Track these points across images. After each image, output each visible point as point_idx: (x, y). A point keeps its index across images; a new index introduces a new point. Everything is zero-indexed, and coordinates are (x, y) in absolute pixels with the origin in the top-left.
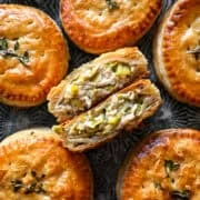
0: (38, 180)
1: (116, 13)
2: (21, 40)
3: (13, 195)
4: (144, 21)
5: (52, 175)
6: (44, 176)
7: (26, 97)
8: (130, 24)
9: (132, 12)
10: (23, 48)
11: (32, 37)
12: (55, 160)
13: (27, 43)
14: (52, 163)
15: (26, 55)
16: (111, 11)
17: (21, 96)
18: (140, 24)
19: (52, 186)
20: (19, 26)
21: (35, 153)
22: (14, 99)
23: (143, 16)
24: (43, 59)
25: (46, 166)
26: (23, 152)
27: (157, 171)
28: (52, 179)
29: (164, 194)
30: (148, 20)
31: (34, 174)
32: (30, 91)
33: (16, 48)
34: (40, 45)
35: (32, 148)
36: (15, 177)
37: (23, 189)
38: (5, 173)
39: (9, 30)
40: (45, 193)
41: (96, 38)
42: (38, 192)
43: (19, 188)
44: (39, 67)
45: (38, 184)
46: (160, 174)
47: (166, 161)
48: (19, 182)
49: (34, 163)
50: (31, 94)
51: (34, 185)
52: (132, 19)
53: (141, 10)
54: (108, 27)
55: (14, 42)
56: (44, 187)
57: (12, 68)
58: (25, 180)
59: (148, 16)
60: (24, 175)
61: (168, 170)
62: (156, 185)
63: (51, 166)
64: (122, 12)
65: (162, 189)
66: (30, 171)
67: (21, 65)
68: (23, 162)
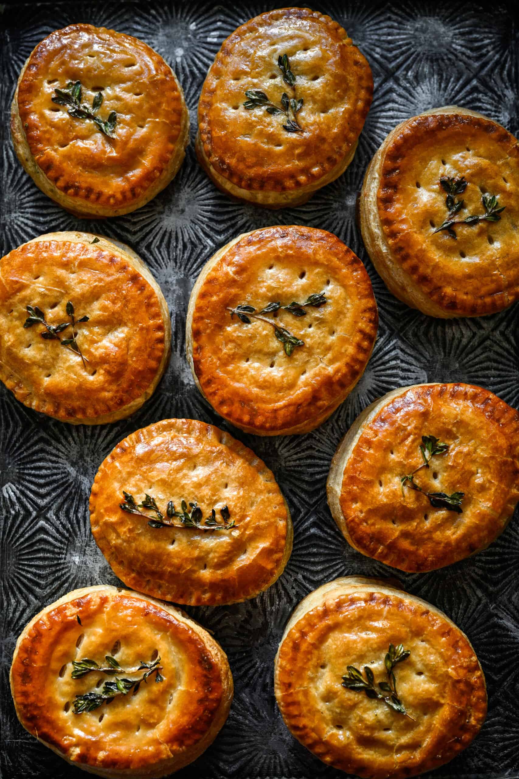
0: (73, 323)
1: (301, 356)
2: (108, 92)
3: (20, 330)
4: (354, 359)
5: (100, 323)
6: (85, 319)
7: (100, 194)
8: (331, 370)
9: (329, 349)
10: (108, 105)
11: (127, 90)
12: (114, 302)
13: (118, 98)
14: (107, 303)
15: (112, 119)
16: (290, 355)
17: (89, 190)
18: (347, 364)
19: (93, 342)
20: (110, 66)
21: (86, 276)
22: (76, 194)
23: (351, 350)
24: (142, 132)
25: (96, 305)
26: (66, 265)
27: (408, 454)
28: (96, 329)
29: (418, 498)
30: (361, 357)
31: (70, 309)
32: (107, 184)
33: (97, 103)
34: (140, 107)
35: (84, 265)
36: (36, 301)
37: (41, 328)
38: (23, 287)
39: (89, 70)
40: (76, 348)
41: (275, 411)
42: (64, 343)
43: (37, 322)
44: (131, 144)
45: (71, 329)
46: (412, 461)
47: (425, 439)
48: (40, 313)
49: (78, 290)
50: (108, 191)
51: (62, 329)
52: (332, 362)
53: (344, 340)
54: (292, 386)
55: (95, 94)
56: (78, 340)
57: (83, 138)
58: (50, 314)
59: (359, 347)
60: (53, 306)
61: (427, 454)
62: (405, 481)
63: (104, 308)
64: (310, 352)
65: (414, 487)
66: (65, 301)
67: (99, 135)
68: (60, 283)
